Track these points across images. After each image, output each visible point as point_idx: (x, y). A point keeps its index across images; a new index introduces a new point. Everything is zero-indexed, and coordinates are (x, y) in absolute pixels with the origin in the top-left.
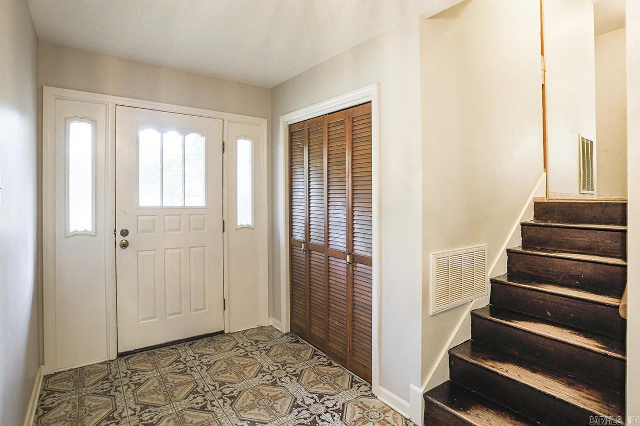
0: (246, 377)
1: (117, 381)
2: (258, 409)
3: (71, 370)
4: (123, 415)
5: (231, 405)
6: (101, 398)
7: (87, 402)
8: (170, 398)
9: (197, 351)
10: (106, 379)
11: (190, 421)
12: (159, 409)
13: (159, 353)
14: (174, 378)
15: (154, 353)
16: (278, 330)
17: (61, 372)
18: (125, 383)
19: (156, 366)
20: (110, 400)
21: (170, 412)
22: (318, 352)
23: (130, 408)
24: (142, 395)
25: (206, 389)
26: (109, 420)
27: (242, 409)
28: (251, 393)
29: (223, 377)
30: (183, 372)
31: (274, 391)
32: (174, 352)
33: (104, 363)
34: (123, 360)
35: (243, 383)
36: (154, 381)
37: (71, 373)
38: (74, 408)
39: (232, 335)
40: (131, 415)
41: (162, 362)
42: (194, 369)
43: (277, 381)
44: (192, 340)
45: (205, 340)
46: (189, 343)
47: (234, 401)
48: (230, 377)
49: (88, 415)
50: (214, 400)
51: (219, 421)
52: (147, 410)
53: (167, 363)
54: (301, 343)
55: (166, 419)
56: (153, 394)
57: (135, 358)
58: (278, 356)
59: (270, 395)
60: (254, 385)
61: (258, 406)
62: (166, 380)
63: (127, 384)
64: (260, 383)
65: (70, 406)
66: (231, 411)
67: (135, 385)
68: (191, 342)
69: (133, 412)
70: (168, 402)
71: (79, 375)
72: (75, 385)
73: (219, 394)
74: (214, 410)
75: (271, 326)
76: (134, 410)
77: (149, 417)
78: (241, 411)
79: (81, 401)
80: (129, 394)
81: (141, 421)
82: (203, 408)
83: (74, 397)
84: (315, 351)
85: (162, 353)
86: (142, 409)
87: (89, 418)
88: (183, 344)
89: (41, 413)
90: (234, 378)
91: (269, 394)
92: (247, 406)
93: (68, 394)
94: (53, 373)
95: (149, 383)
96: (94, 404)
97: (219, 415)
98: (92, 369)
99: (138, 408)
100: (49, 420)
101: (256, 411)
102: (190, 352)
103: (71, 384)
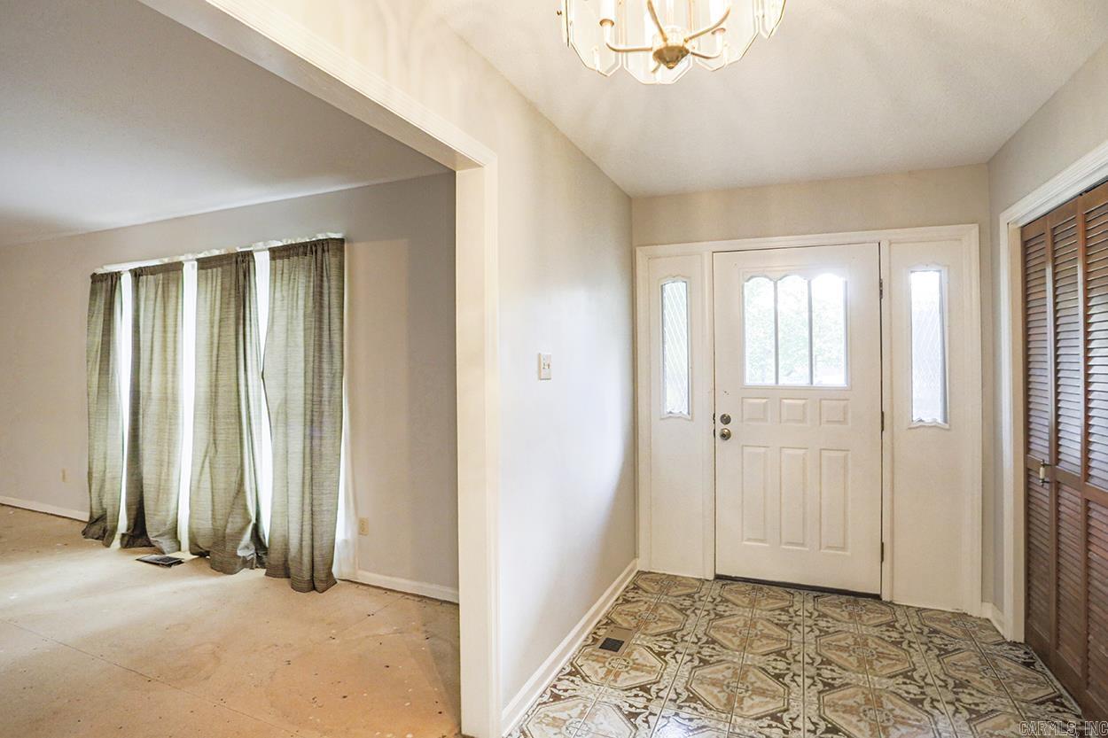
0: (871, 671)
1: (700, 603)
2: (859, 719)
3: (664, 574)
4: (686, 638)
5: (820, 693)
6: (674, 613)
7: (661, 611)
8: (746, 645)
9: (820, 608)
10: (690, 596)
11: (753, 680)
12: (725, 651)
13: (768, 590)
14: (765, 627)
15: (761, 589)
16: (998, 631)
17: (654, 573)
18: (707, 608)
19: (752, 604)
20: (682, 618)
21: (735, 660)
22: (1066, 699)
23: (696, 635)
24: (718, 628)
25: (799, 658)
26: (669, 636)
27: (834, 706)
28: (863, 693)
29: (836, 655)
30: (783, 626)
31: (907, 711)
32: (788, 596)
33: (700, 579)
34: (721, 583)
35: (860, 676)
36: (739, 620)
37: (662, 577)
38: (647, 610)
39: (895, 607)
40: (693, 643)
41: (764, 603)
42: (800, 628)
43: (925, 702)
44: (822, 591)
45: (844, 598)
46: (815, 594)
47: (827, 691)
48: (846, 660)
49: (655, 622)
50: (799, 676)
51: (788, 700)
52: (711, 646)
53: (769, 607)
54: (1034, 670)
55: (726, 665)
56: (730, 632)
57: (735, 586)
58: (961, 668)
59: (895, 712)
60: (877, 686)
61: (862, 715)
62: (754, 625)
63: (708, 611)
64: (891, 689)
65: (646, 606)
66: (815, 699)
67: (716, 615)
68: (819, 593)
69: (696, 641)
70: (741, 648)
71: (668, 582)
72: (660, 589)
73: (812, 671)
74: (791, 687)
75: (988, 619)
76: (699, 639)
77: (708, 654)
78: (830, 706)
79: (657, 607)
80: (704, 621)
81: (699, 653)
82: (778, 677)
83: (652, 600)
84: (1060, 696)
85: (771, 593)
86: (707, 642)
87: (654, 625)
88: (806, 592)
89: (620, 601)
90: (851, 663)
91: (894, 710)
92: (844, 706)
93: (650, 595)
94: (647, 571)
95: (732, 620)
96: (665, 614)
97: (793, 694)
98: (684, 581)
99: (704, 639)
100: (623, 610)
101: (854, 719)
102: (809, 606)
103: (657, 587)
